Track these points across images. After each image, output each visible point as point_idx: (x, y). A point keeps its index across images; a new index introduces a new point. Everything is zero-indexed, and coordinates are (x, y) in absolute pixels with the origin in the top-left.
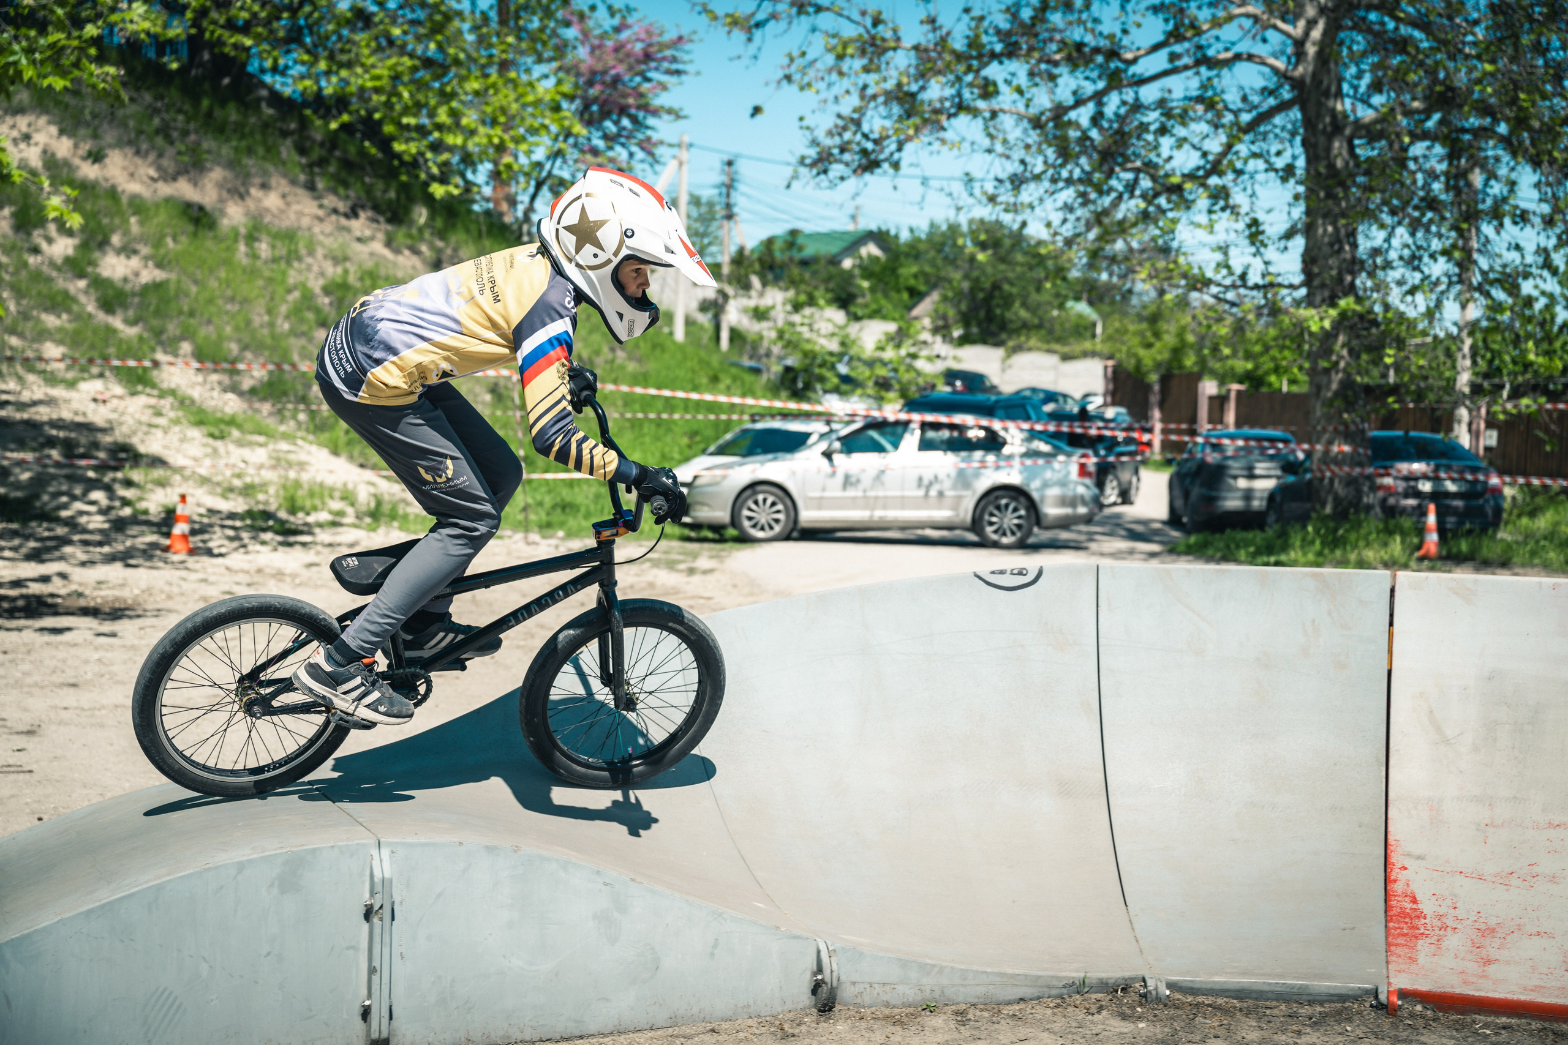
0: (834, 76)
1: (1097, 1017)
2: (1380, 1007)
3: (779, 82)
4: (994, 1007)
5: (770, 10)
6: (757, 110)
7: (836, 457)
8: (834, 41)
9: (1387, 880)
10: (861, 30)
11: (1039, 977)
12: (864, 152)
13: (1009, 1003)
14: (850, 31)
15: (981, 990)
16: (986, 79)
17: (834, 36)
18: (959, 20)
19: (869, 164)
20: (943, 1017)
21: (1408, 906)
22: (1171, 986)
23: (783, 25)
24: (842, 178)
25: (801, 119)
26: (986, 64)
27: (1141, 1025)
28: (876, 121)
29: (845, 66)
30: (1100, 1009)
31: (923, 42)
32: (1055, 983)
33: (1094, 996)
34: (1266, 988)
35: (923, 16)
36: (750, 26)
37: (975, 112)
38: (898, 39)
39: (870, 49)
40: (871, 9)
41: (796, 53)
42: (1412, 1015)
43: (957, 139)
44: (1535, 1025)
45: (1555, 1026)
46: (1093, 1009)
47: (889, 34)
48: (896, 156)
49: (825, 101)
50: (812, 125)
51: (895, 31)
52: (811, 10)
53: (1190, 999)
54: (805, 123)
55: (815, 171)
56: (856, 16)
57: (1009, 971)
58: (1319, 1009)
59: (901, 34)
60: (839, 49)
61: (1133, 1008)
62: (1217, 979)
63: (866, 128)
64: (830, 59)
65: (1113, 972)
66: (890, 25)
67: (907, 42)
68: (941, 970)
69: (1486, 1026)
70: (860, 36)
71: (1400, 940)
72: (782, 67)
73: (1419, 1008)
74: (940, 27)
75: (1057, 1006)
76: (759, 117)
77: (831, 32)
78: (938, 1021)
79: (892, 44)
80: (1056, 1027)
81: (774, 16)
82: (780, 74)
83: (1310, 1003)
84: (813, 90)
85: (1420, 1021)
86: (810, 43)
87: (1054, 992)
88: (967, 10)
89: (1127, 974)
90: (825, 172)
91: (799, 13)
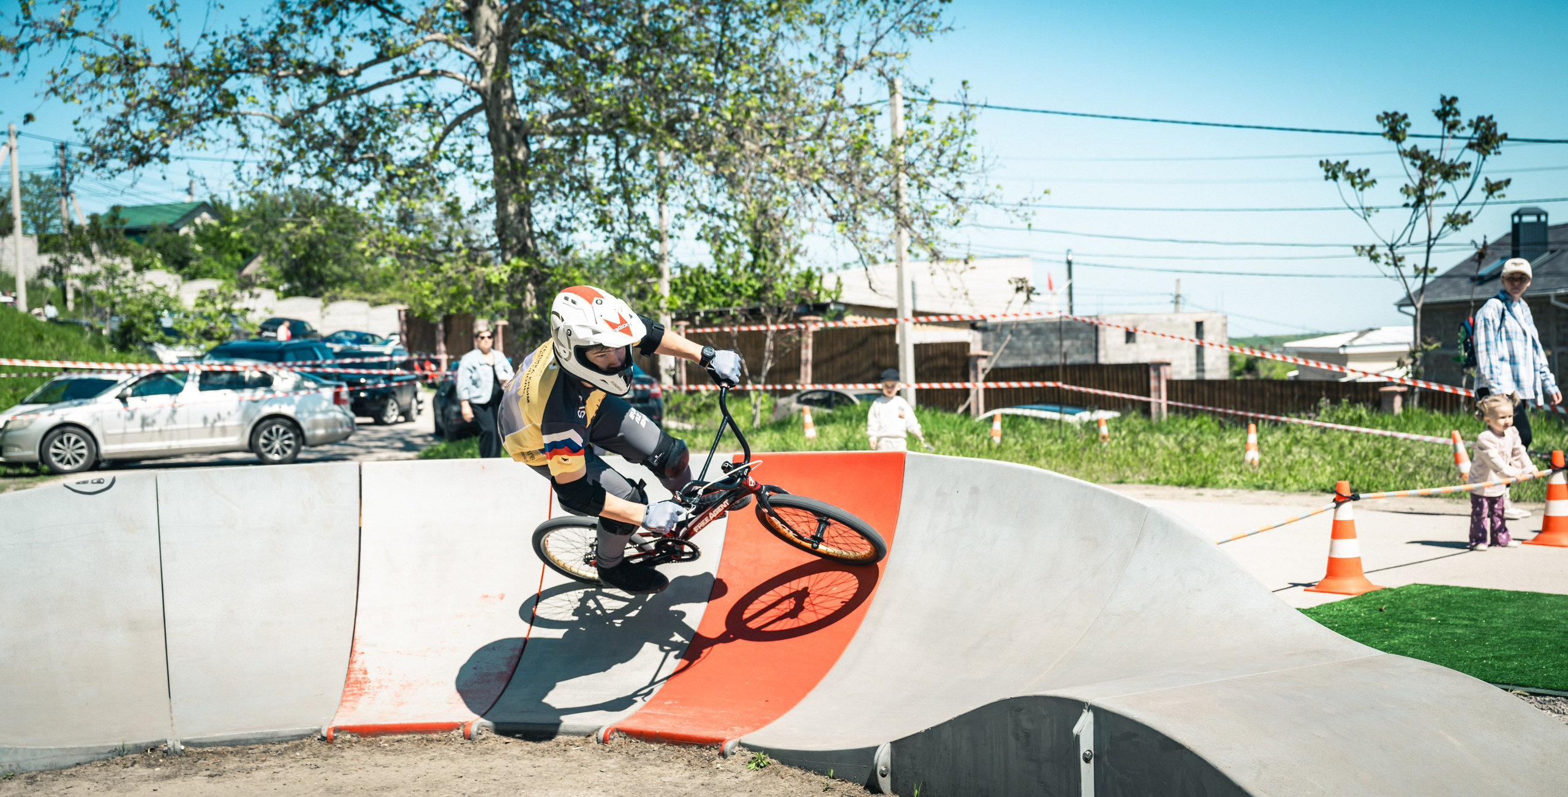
0: (95, 91)
1: (131, 768)
2: (323, 739)
3: (47, 94)
4: (56, 771)
5: (32, 34)
6: (29, 118)
7: (129, 400)
8: (93, 60)
9: (351, 662)
10: (117, 52)
11: (89, 748)
12: (136, 149)
13: (69, 767)
14: (105, 52)
15: (47, 761)
16: (226, 90)
17: (91, 56)
18: (198, 43)
19: (140, 158)
20: (18, 781)
21: (360, 676)
22: (183, 743)
23: (45, 47)
24: (119, 171)
25: (75, 123)
26: (226, 79)
27: (157, 769)
28: (144, 124)
29: (104, 80)
30: (134, 763)
31: (169, 62)
32: (102, 751)
33: (130, 756)
34: (250, 737)
35: (167, 41)
36: (18, 49)
37: (223, 115)
38: (149, 58)
39: (123, 67)
40: (121, 34)
41: (58, 70)
42: (343, 742)
43: (214, 138)
44: (418, 737)
45: (430, 736)
46: (129, 764)
47: (139, 54)
48: (164, 152)
49: (90, 110)
50: (87, 128)
51: (145, 52)
52: (69, 35)
53: (199, 750)
54: (79, 126)
55: (93, 166)
56: (109, 40)
57: (68, 746)
58: (285, 745)
59: (150, 54)
60: (97, 66)
61: (157, 760)
62: (217, 735)
63: (134, 129)
64: (90, 76)
65: (145, 738)
66: (139, 47)
67: (156, 61)
68: (16, 751)
69: (387, 742)
70: (115, 55)
71: (350, 698)
72: (47, 82)
73: (348, 736)
74: (184, 49)
75: (104, 765)
76: (31, 124)
77: (88, 52)
78: (13, 784)
79: (141, 63)
80: (97, 778)
81: (35, 40)
82: (47, 88)
83: (280, 742)
84: (77, 101)
85: (348, 744)
86: (71, 62)
87: (102, 756)
88: (204, 36)
89: (154, 740)
90: (103, 166)
91: (59, 37)
